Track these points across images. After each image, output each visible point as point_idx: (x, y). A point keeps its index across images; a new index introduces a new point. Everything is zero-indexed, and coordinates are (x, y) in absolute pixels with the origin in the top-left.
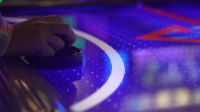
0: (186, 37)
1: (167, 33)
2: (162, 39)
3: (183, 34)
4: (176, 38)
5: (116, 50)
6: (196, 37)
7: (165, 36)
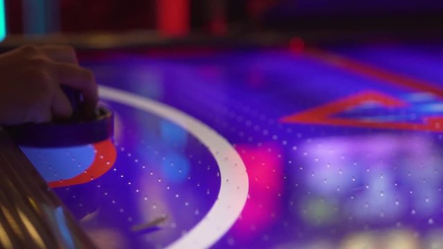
0: (391, 118)
1: (350, 109)
2: (337, 122)
3: (384, 111)
4: (368, 120)
5: (235, 145)
6: (413, 117)
7: (344, 115)
